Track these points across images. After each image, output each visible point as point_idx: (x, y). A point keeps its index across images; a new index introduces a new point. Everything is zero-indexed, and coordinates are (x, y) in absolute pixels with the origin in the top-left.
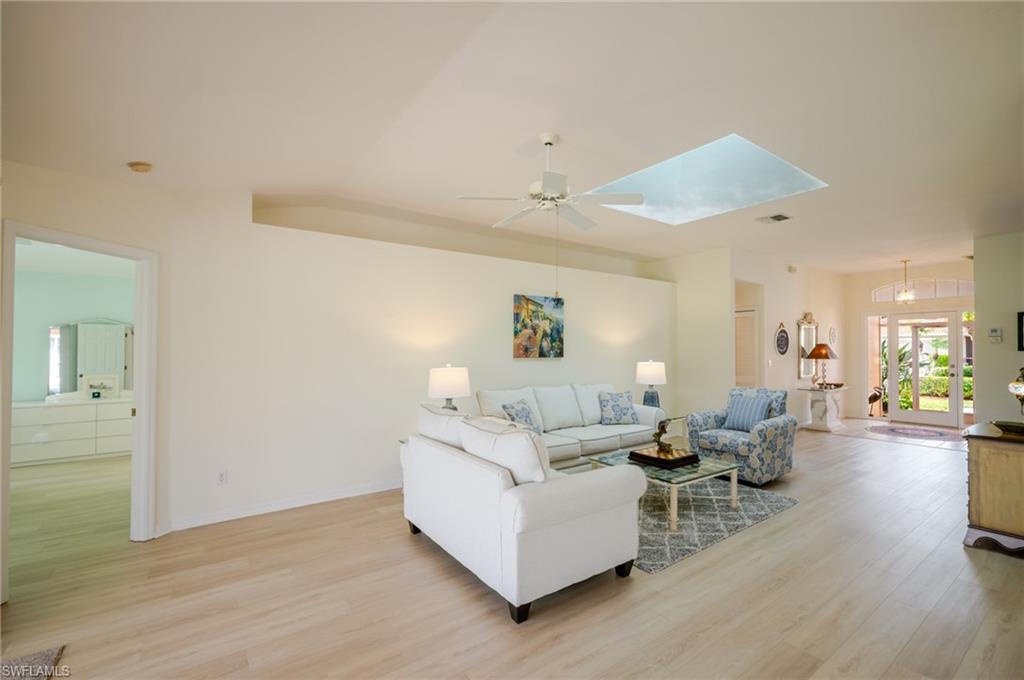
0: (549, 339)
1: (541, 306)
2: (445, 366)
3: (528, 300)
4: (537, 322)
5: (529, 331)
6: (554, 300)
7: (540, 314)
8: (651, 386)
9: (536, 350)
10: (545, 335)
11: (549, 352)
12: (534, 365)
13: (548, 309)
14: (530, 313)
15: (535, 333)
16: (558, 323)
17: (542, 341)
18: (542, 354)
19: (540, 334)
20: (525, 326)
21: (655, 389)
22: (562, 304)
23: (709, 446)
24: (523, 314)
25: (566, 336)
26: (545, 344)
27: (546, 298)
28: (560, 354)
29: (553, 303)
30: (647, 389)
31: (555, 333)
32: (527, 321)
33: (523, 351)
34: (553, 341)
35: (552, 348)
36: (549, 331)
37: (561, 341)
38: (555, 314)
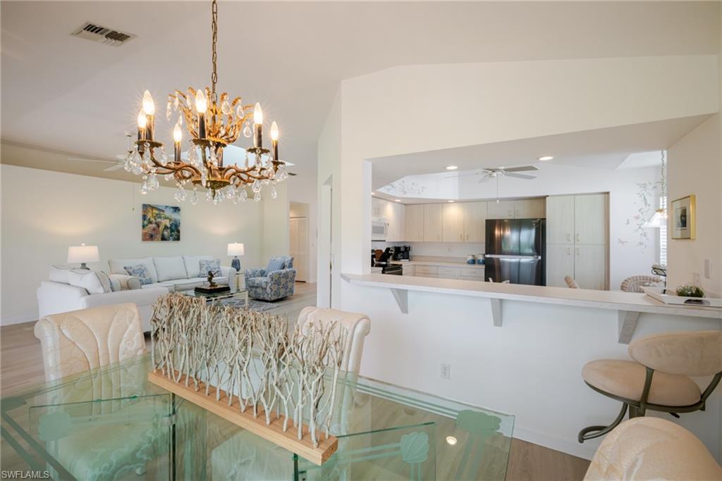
0: (169, 231)
1: (163, 211)
2: (81, 245)
3: (153, 208)
4: (160, 220)
5: (154, 226)
6: (173, 208)
7: (162, 216)
8: (236, 257)
9: (159, 236)
10: (166, 227)
11: (169, 237)
12: (157, 245)
13: (168, 213)
14: (154, 215)
15: (158, 226)
16: (175, 221)
17: (163, 231)
18: (163, 239)
19: (162, 227)
20: (151, 223)
21: (238, 258)
22: (179, 210)
23: (252, 285)
24: (149, 215)
25: (182, 229)
26: (166, 233)
27: (167, 207)
28: (178, 239)
29: (172, 209)
30: (234, 258)
31: (173, 227)
32: (152, 219)
33: (149, 237)
34: (172, 231)
35: (171, 235)
36: (169, 226)
37: (179, 232)
38: (174, 216)
